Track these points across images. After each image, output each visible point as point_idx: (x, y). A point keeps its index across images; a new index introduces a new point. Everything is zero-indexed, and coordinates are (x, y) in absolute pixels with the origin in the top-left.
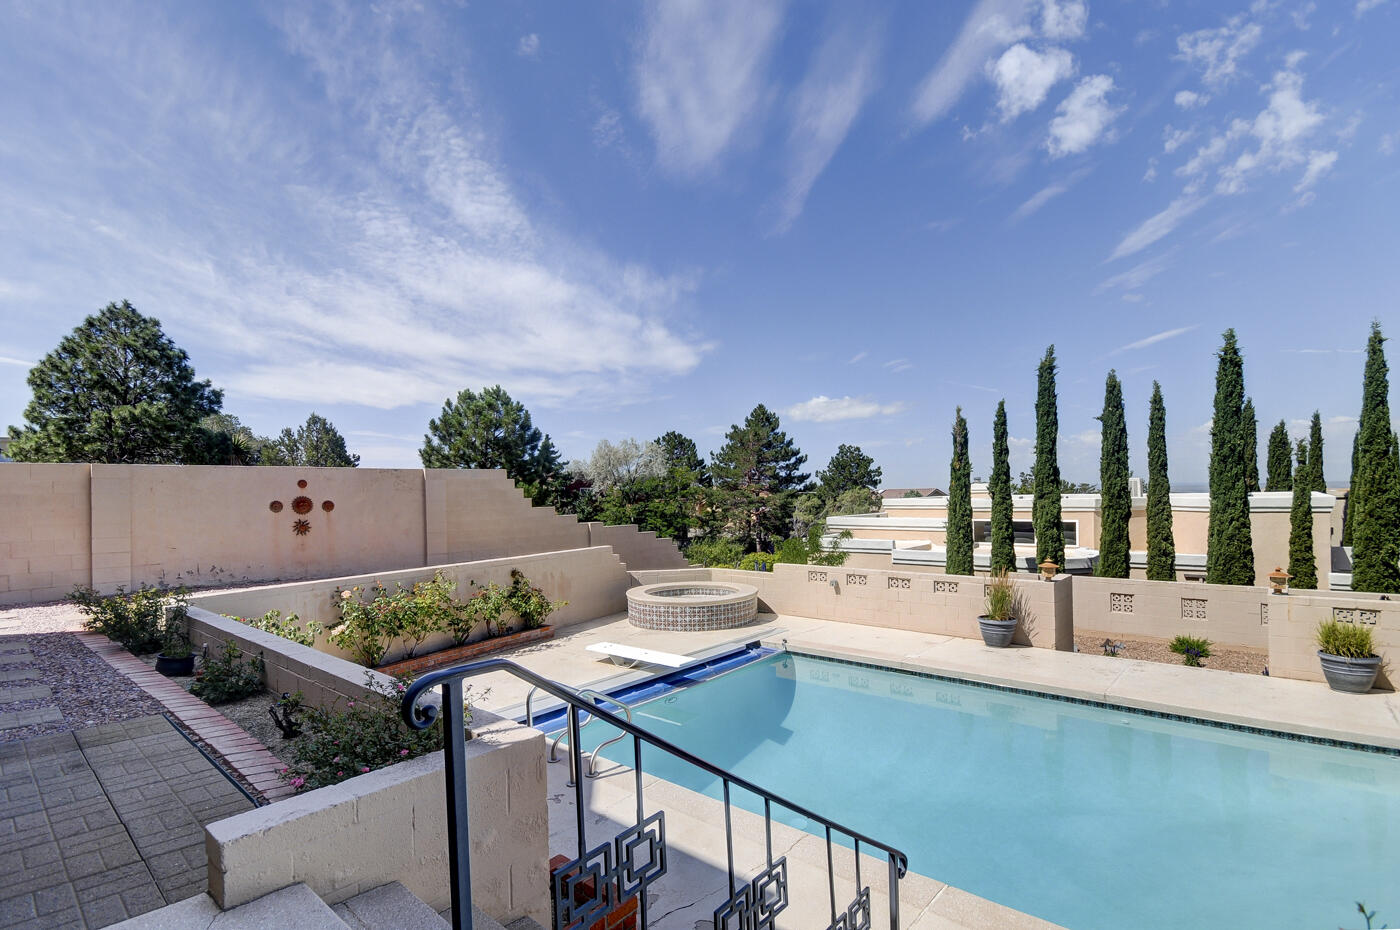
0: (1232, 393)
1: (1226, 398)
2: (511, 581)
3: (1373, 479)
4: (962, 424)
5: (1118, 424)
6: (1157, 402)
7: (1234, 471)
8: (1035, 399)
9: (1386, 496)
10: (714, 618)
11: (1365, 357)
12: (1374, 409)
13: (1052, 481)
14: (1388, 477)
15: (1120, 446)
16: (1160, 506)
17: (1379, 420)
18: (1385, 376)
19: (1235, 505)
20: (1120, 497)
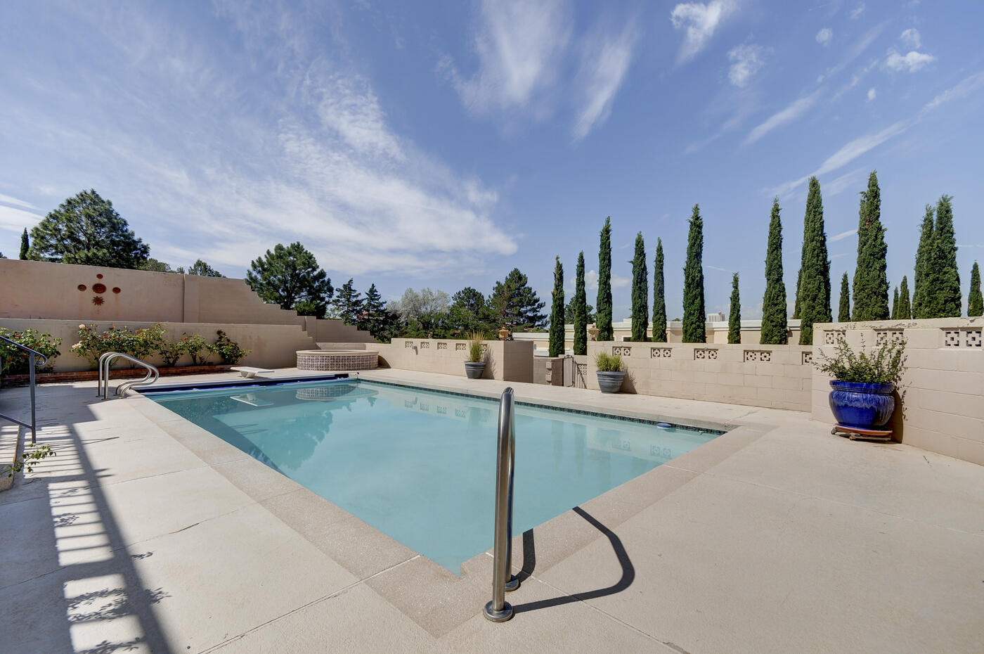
0: (695, 243)
1: (691, 248)
2: (217, 337)
3: (770, 297)
4: (559, 267)
5: (641, 265)
6: (660, 250)
7: (694, 293)
8: (598, 250)
9: (777, 308)
10: (335, 363)
11: (769, 220)
12: (773, 252)
13: (606, 302)
14: (779, 296)
15: (641, 279)
16: (658, 316)
17: (774, 260)
18: (780, 231)
19: (694, 314)
20: (640, 311)
